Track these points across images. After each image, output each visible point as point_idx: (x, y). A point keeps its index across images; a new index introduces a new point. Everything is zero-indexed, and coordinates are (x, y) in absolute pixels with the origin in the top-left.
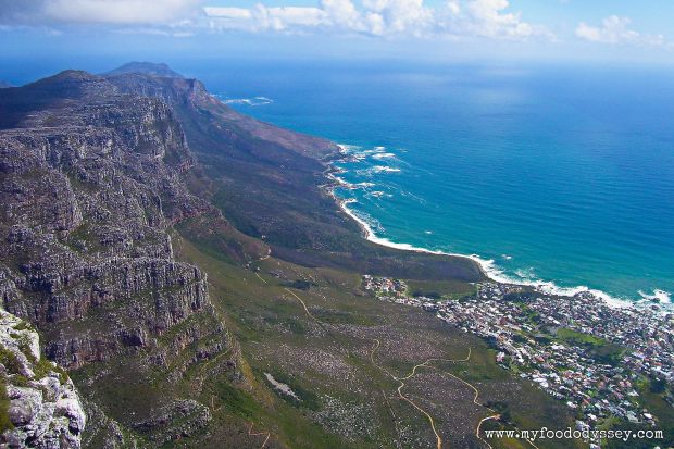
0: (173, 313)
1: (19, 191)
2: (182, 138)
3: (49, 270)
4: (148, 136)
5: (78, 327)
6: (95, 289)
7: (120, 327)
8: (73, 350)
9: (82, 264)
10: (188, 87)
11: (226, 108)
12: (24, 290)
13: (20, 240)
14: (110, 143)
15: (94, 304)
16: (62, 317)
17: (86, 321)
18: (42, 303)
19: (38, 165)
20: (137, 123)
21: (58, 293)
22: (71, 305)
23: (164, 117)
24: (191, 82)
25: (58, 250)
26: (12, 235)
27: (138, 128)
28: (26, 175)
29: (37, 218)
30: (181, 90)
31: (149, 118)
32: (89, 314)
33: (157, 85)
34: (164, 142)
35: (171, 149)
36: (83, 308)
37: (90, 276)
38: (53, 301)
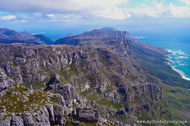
0: (156, 99)
1: (113, 63)
2: (131, 48)
3: (125, 86)
4: (122, 47)
5: (133, 103)
6: (136, 92)
7: (143, 103)
8: (132, 109)
9: (133, 85)
10: (124, 34)
12: (118, 92)
13: (116, 77)
15: (136, 96)
16: (128, 100)
17: (134, 101)
18: (123, 96)
19: (116, 56)
20: (119, 44)
21: (128, 93)
22: (131, 96)
23: (126, 42)
24: (125, 32)
25: (126, 81)
26: (114, 76)
27: (119, 45)
28: (114, 59)
29: (117, 71)
30: (123, 34)
31: (122, 43)
32: (135, 99)
33: (116, 33)
34: (126, 49)
35: (128, 51)
36: (133, 98)
37: (135, 88)
38: (126, 95)
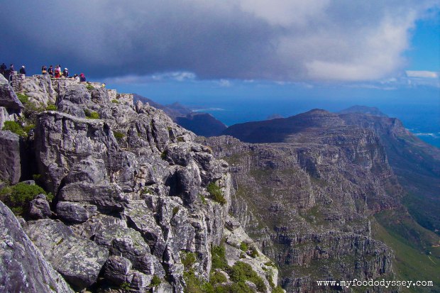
0: (366, 273)
1: (279, 181)
2: (384, 157)
3: (291, 232)
4: (362, 154)
5: (304, 270)
6: (317, 248)
7: (330, 276)
8: (298, 285)
9: (311, 231)
10: (391, 123)
11: (416, 139)
12: (275, 241)
13: (276, 211)
14: (337, 156)
15: (315, 258)
16: (294, 262)
17: (309, 268)
18: (284, 251)
19: (292, 166)
20: (356, 145)
21: (295, 247)
22: (301, 256)
23: (373, 142)
24: (393, 121)
25: (298, 220)
26: (272, 207)
27: (356, 148)
28: (284, 172)
29: (288, 198)
30: (386, 125)
31: (363, 142)
32: (312, 264)
33: (371, 121)
34: (372, 159)
35: (376, 163)
36: (308, 260)
37: (316, 239)
38: (290, 251)
